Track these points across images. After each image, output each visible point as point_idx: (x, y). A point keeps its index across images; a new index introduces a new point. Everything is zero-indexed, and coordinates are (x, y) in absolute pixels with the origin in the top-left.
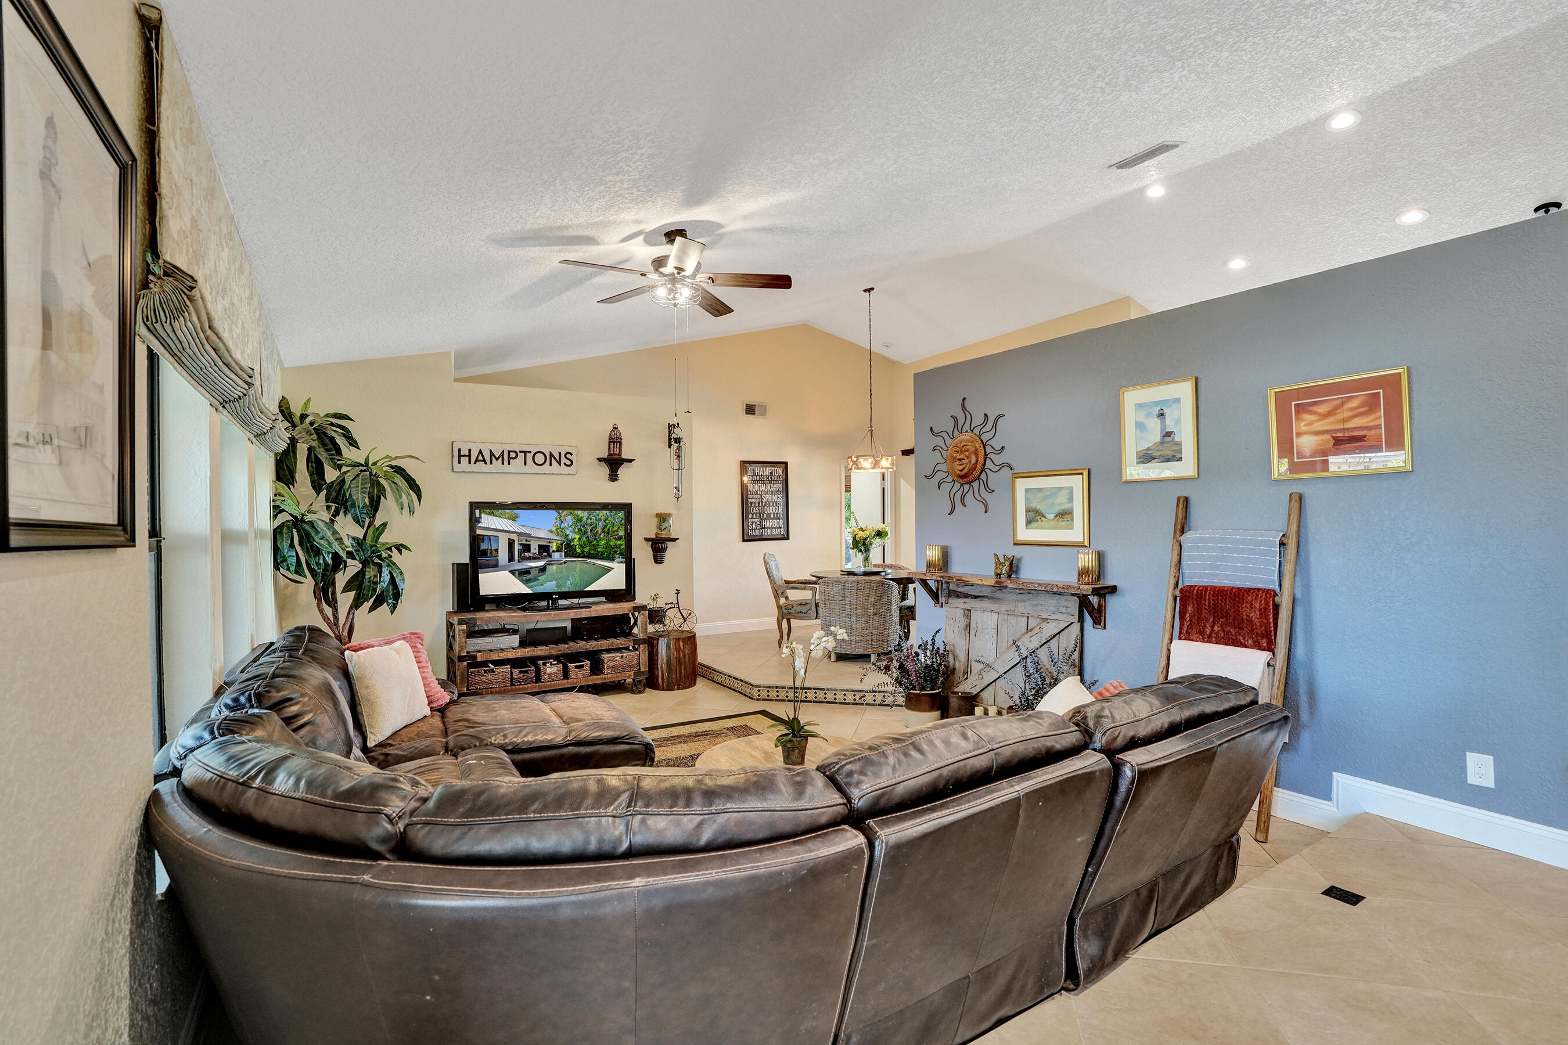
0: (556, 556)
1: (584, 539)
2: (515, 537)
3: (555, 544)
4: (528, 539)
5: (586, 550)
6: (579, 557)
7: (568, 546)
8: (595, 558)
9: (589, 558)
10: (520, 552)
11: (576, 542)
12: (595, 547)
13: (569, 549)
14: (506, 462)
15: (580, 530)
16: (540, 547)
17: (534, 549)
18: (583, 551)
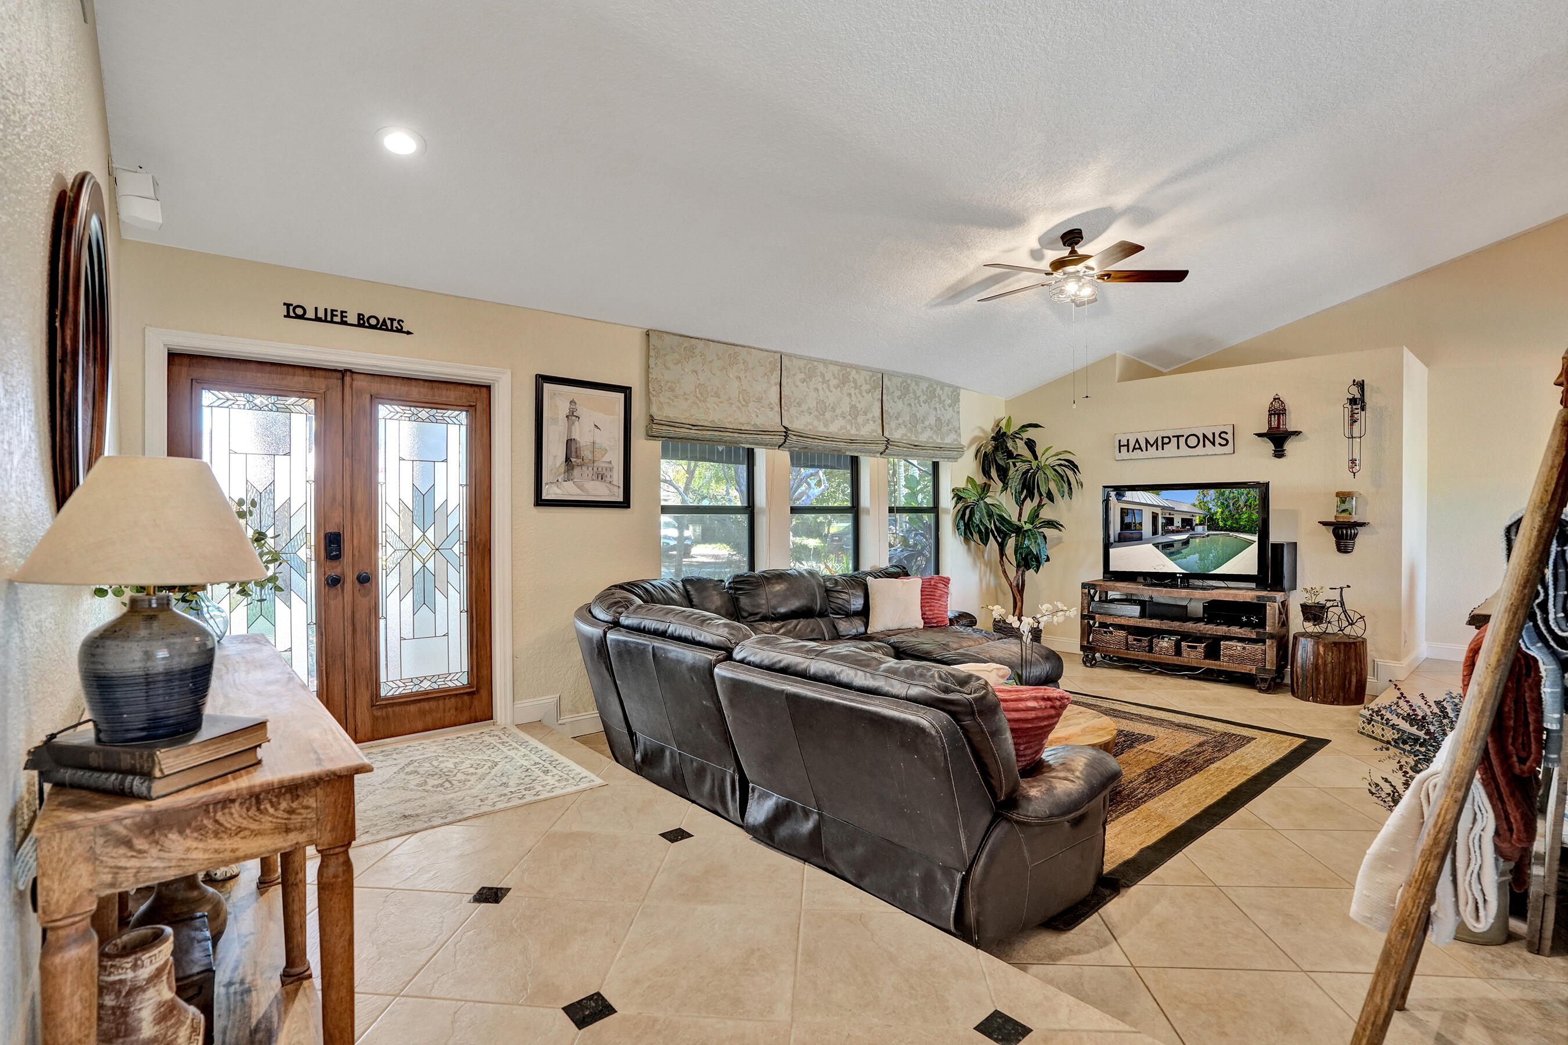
0: (1199, 529)
1: (1227, 513)
2: (1158, 511)
3: (1197, 518)
4: (1172, 512)
5: (1229, 523)
6: (1221, 530)
7: (1211, 519)
8: (1237, 531)
9: (1231, 531)
10: (1164, 526)
11: (1218, 516)
12: (1237, 521)
13: (1211, 523)
14: (1160, 448)
15: (1223, 504)
16: (1183, 520)
17: (1177, 522)
18: (1225, 525)
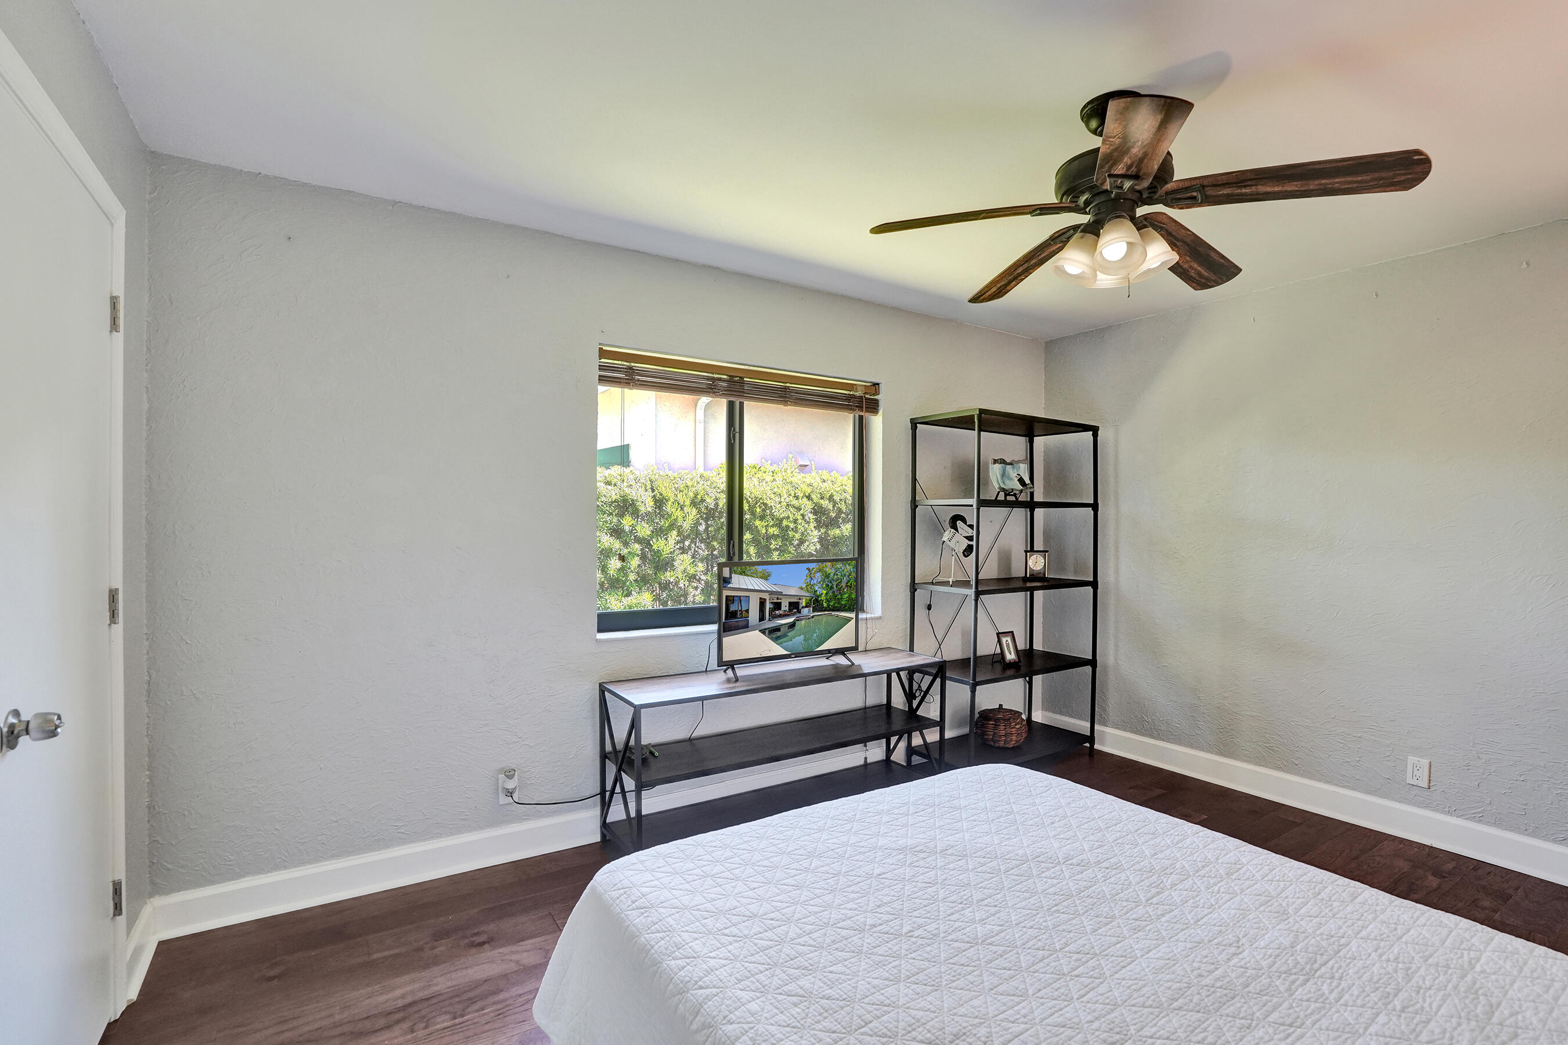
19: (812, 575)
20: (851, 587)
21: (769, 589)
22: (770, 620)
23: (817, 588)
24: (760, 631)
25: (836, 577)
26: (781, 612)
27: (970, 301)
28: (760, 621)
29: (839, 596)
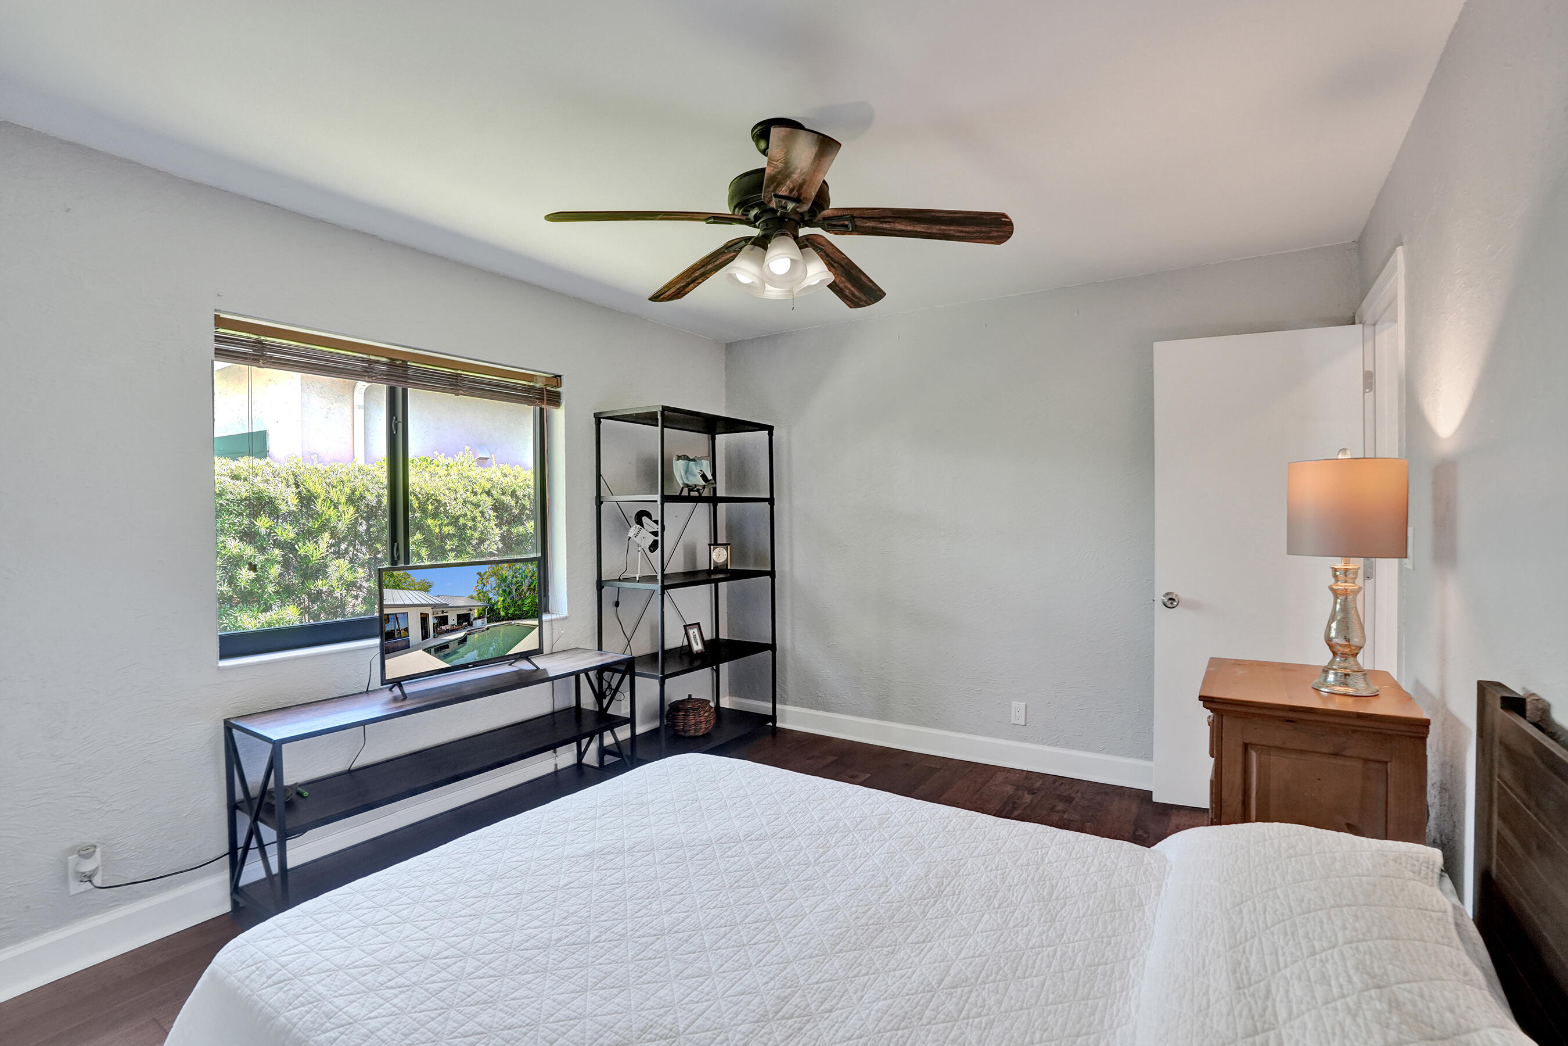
19: (484, 581)
20: (534, 590)
21: (431, 602)
22: (435, 637)
23: (491, 595)
24: (424, 650)
25: (515, 580)
26: (448, 627)
27: (650, 299)
28: (423, 640)
29: (520, 602)
